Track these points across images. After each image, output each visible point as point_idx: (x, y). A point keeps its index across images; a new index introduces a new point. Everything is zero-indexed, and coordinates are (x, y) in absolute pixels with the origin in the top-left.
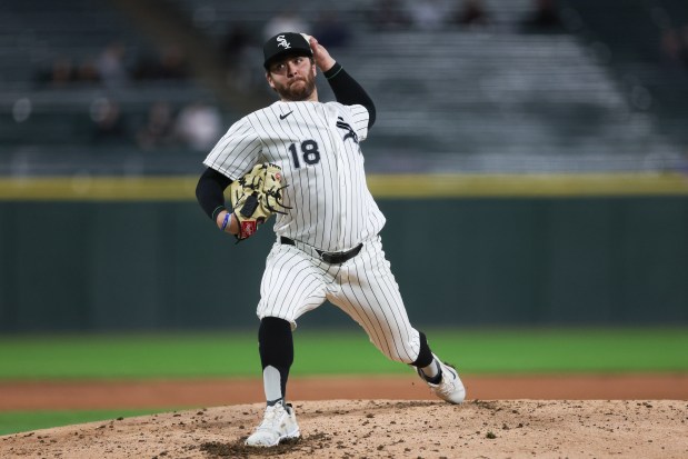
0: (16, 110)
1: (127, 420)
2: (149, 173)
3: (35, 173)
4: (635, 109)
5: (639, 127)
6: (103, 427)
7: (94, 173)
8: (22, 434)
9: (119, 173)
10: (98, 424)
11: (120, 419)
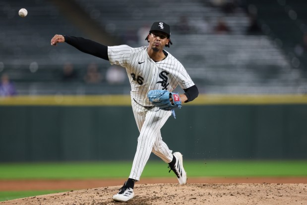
0: (31, 67)
1: (74, 192)
2: (88, 93)
3: (40, 94)
4: (293, 67)
5: (294, 75)
6: (65, 194)
7: (64, 94)
8: (30, 197)
9: (74, 94)
10: (63, 193)
11: (72, 191)
